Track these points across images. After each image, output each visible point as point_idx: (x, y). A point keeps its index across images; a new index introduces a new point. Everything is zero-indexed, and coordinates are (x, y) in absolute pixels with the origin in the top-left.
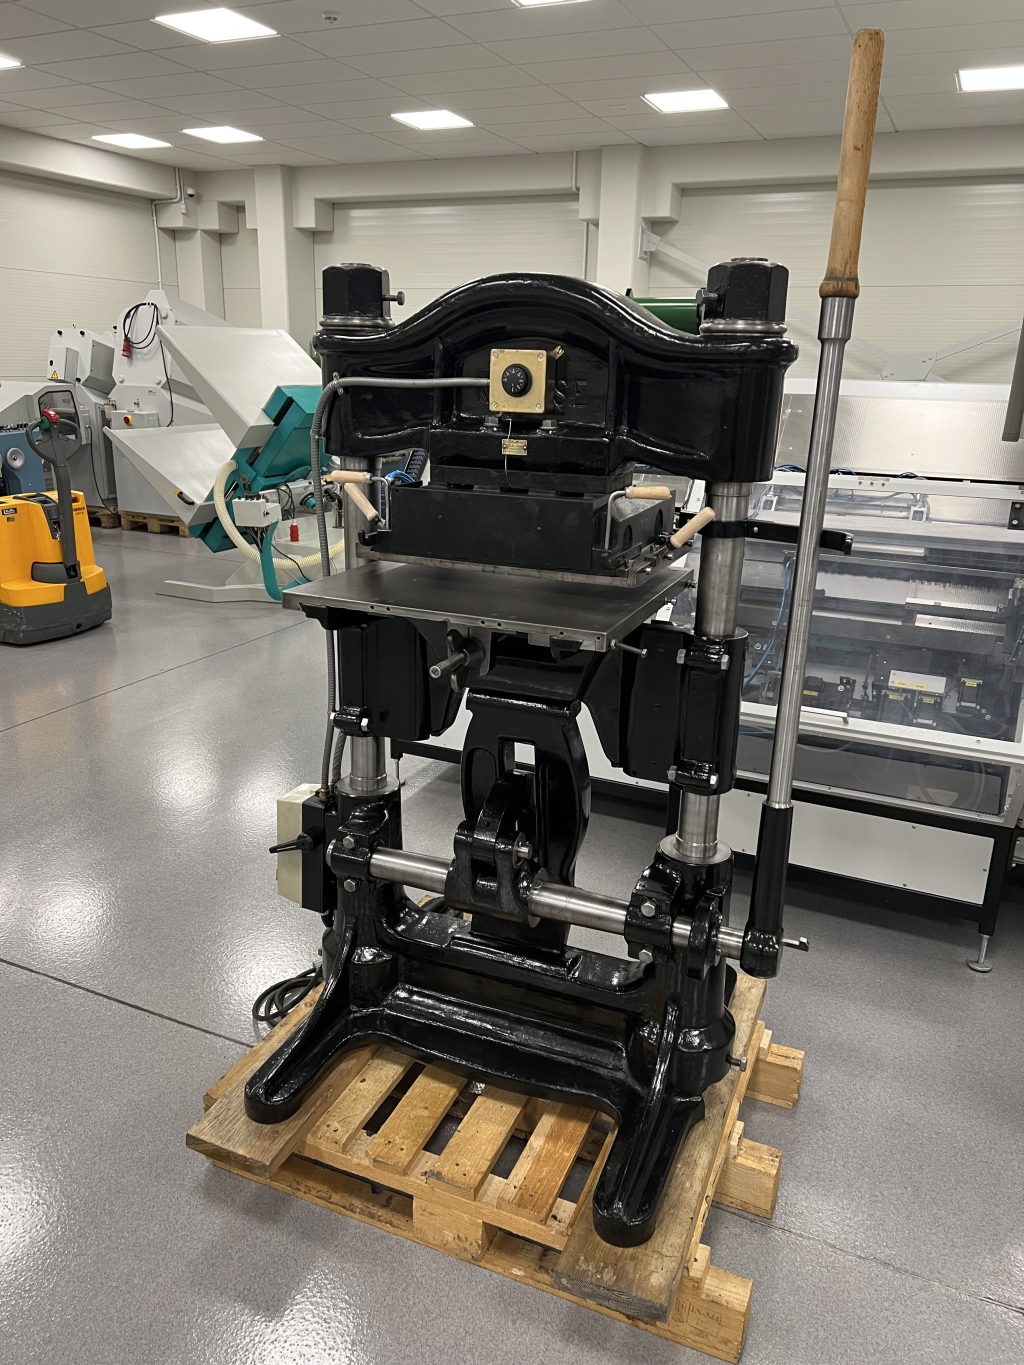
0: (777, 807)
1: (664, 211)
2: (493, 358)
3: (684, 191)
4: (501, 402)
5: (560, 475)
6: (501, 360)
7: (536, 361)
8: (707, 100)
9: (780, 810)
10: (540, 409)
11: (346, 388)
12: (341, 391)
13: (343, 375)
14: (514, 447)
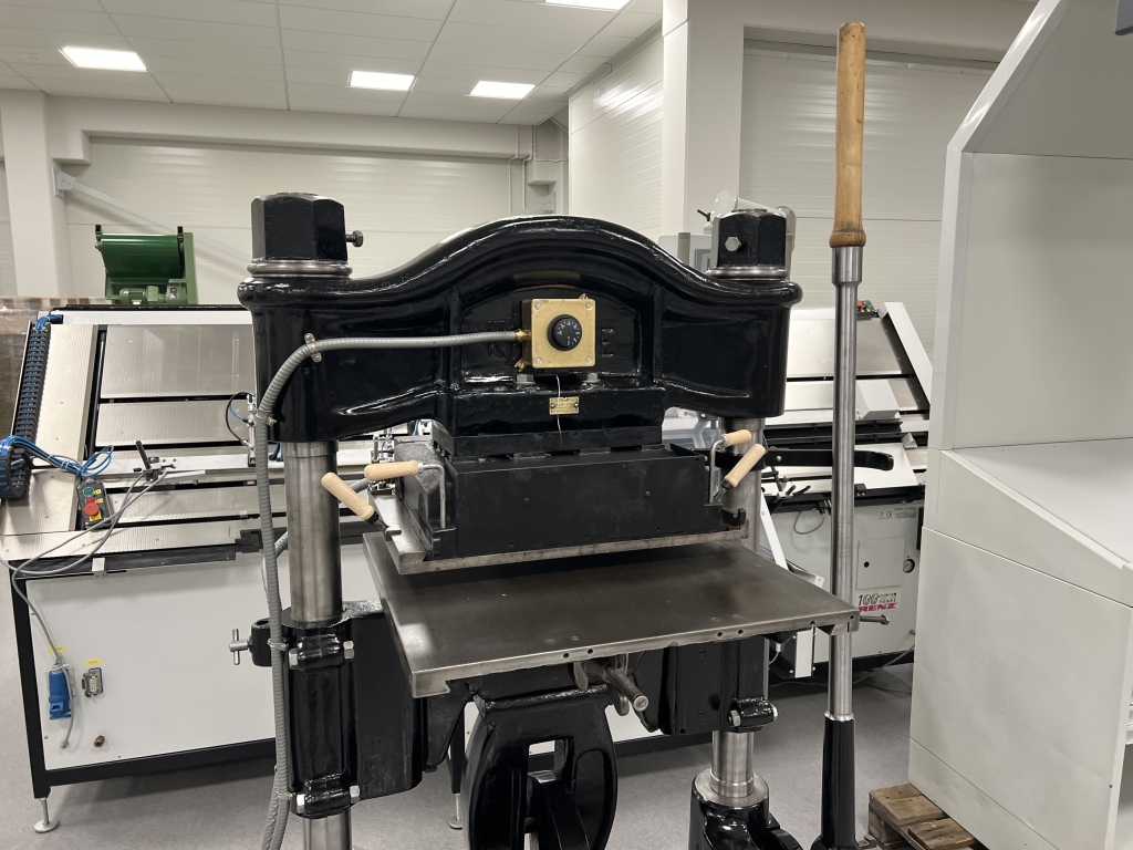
0: (842, 719)
1: (77, 152)
2: (533, 309)
3: (93, 138)
4: (545, 357)
5: (614, 430)
6: (544, 311)
7: (584, 310)
8: (128, 61)
9: (846, 722)
10: (591, 362)
11: (326, 353)
12: (318, 358)
13: (318, 338)
14: (563, 406)
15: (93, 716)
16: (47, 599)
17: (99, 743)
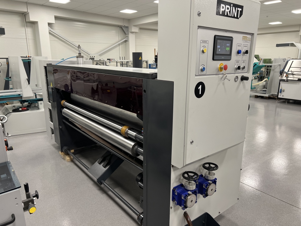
15: (283, 94)
16: (282, 83)
17: (283, 96)
